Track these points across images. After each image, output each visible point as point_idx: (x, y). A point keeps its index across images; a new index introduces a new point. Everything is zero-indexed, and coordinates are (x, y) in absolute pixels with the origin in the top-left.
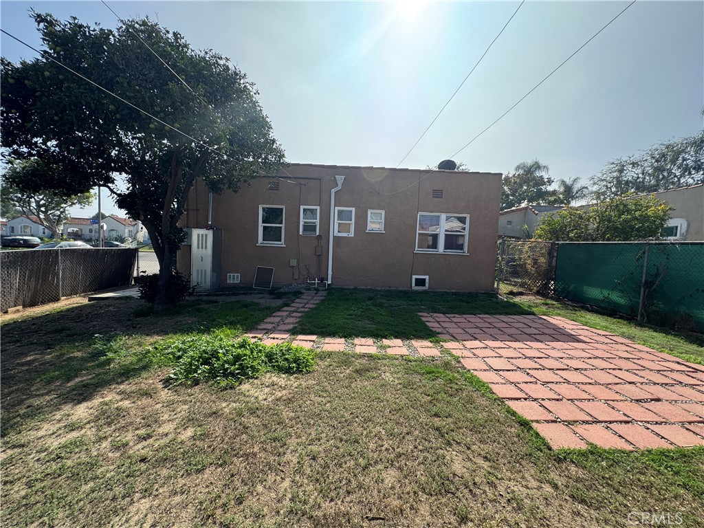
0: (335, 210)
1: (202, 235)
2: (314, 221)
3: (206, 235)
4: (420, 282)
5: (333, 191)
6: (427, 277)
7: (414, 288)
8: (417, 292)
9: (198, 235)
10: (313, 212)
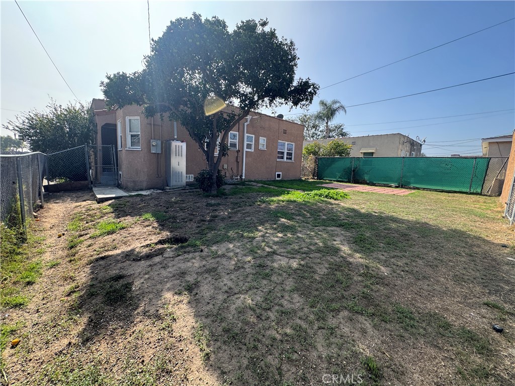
0: (246, 135)
1: (179, 146)
2: (235, 141)
3: (181, 146)
4: (279, 176)
5: (246, 124)
6: (281, 173)
7: (277, 179)
8: (278, 181)
9: (176, 146)
10: (235, 136)
